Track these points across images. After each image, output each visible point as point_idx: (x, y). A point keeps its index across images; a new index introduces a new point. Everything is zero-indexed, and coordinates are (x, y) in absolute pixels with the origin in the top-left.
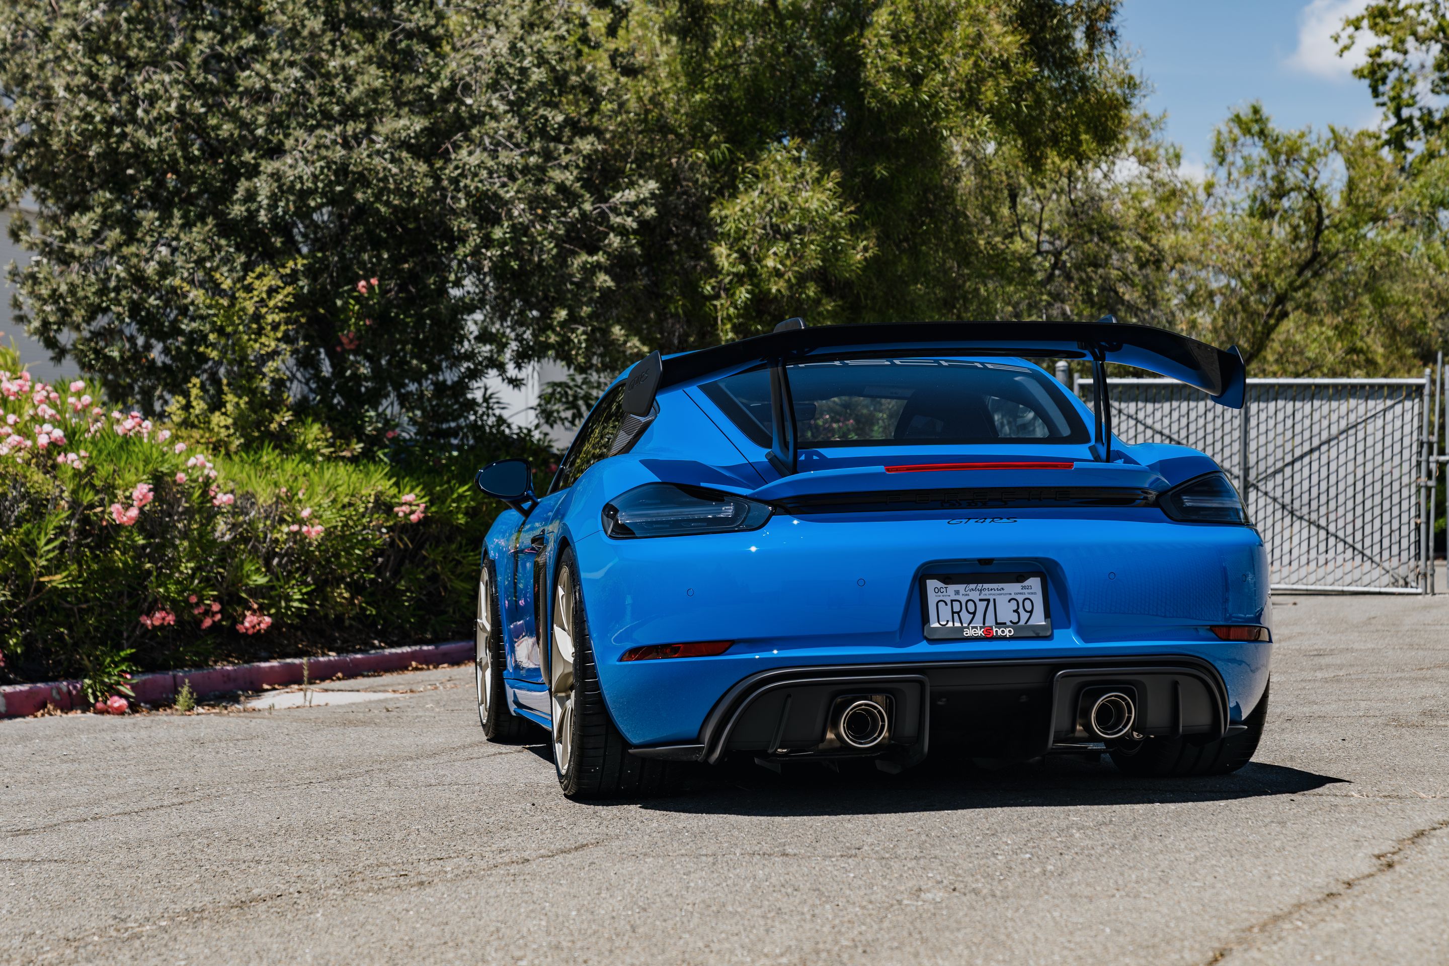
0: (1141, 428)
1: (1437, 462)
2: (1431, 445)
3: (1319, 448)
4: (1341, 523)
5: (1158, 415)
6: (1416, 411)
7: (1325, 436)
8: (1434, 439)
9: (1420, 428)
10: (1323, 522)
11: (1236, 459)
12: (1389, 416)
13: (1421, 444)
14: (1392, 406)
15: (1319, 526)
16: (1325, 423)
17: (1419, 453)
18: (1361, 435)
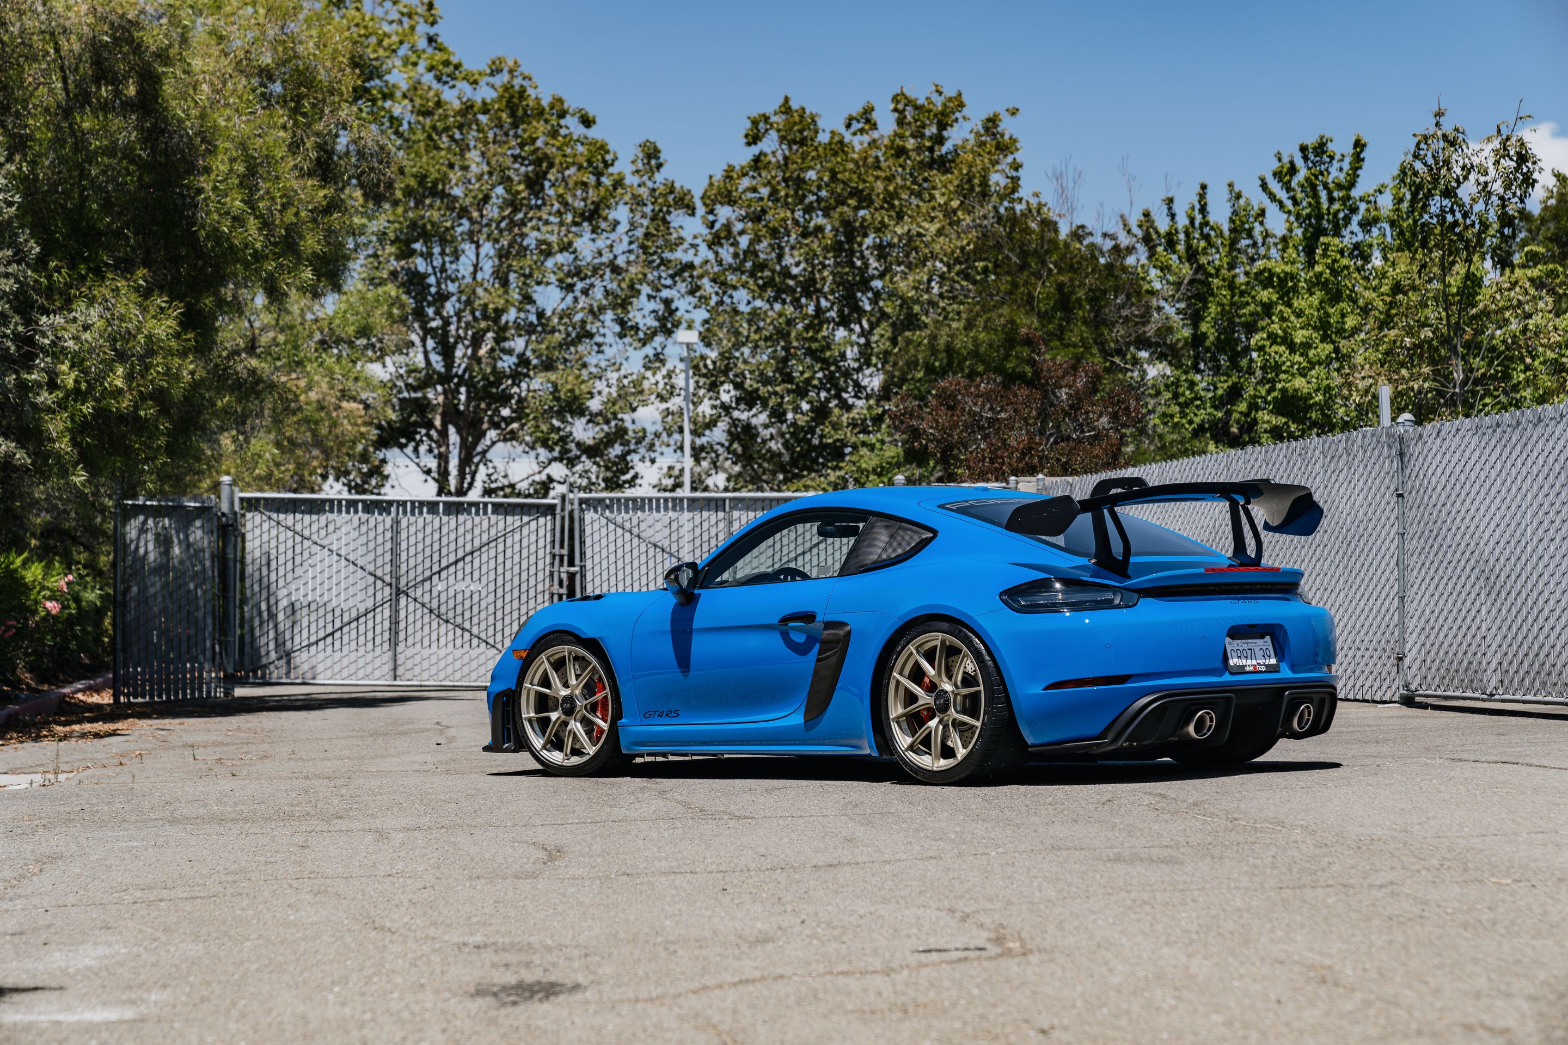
0: (298, 539)
1: (568, 572)
2: (562, 557)
3: (463, 558)
4: (483, 626)
5: (315, 527)
6: (549, 527)
7: (469, 548)
8: (565, 552)
9: (553, 542)
10: (467, 625)
11: (388, 568)
12: (525, 531)
13: (554, 556)
14: (528, 523)
15: (463, 629)
16: (469, 537)
17: (552, 564)
18: (501, 547)
